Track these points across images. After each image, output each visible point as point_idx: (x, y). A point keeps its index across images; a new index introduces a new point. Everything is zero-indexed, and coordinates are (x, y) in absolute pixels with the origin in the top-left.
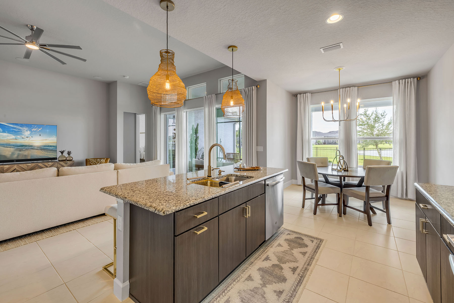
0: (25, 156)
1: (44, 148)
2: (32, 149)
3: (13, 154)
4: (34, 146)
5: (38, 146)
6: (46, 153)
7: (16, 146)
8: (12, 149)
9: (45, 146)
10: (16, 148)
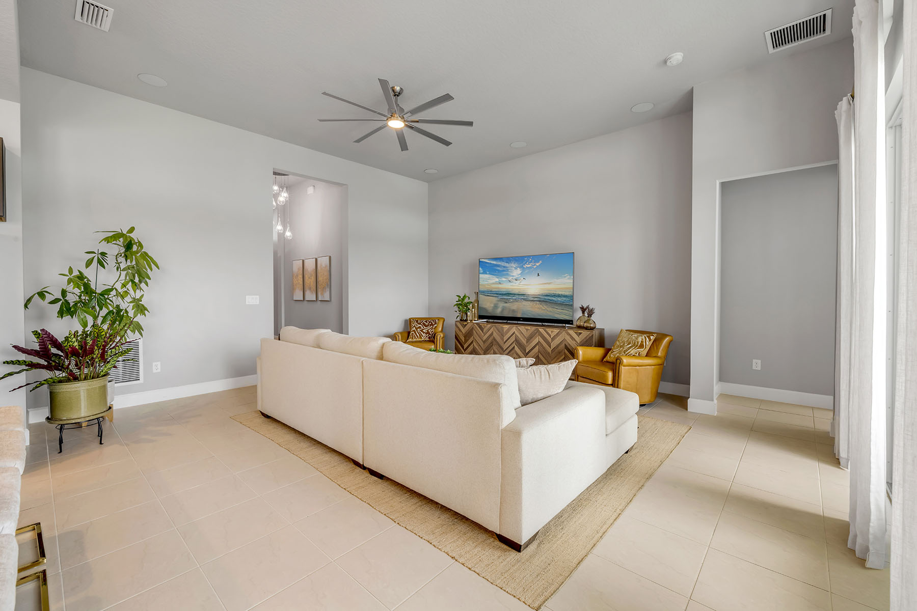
0: (514, 311)
1: (546, 299)
2: (524, 299)
3: (496, 306)
4: (528, 295)
5: (534, 295)
6: (550, 309)
7: (500, 294)
8: (494, 300)
9: (547, 296)
10: (501, 297)
